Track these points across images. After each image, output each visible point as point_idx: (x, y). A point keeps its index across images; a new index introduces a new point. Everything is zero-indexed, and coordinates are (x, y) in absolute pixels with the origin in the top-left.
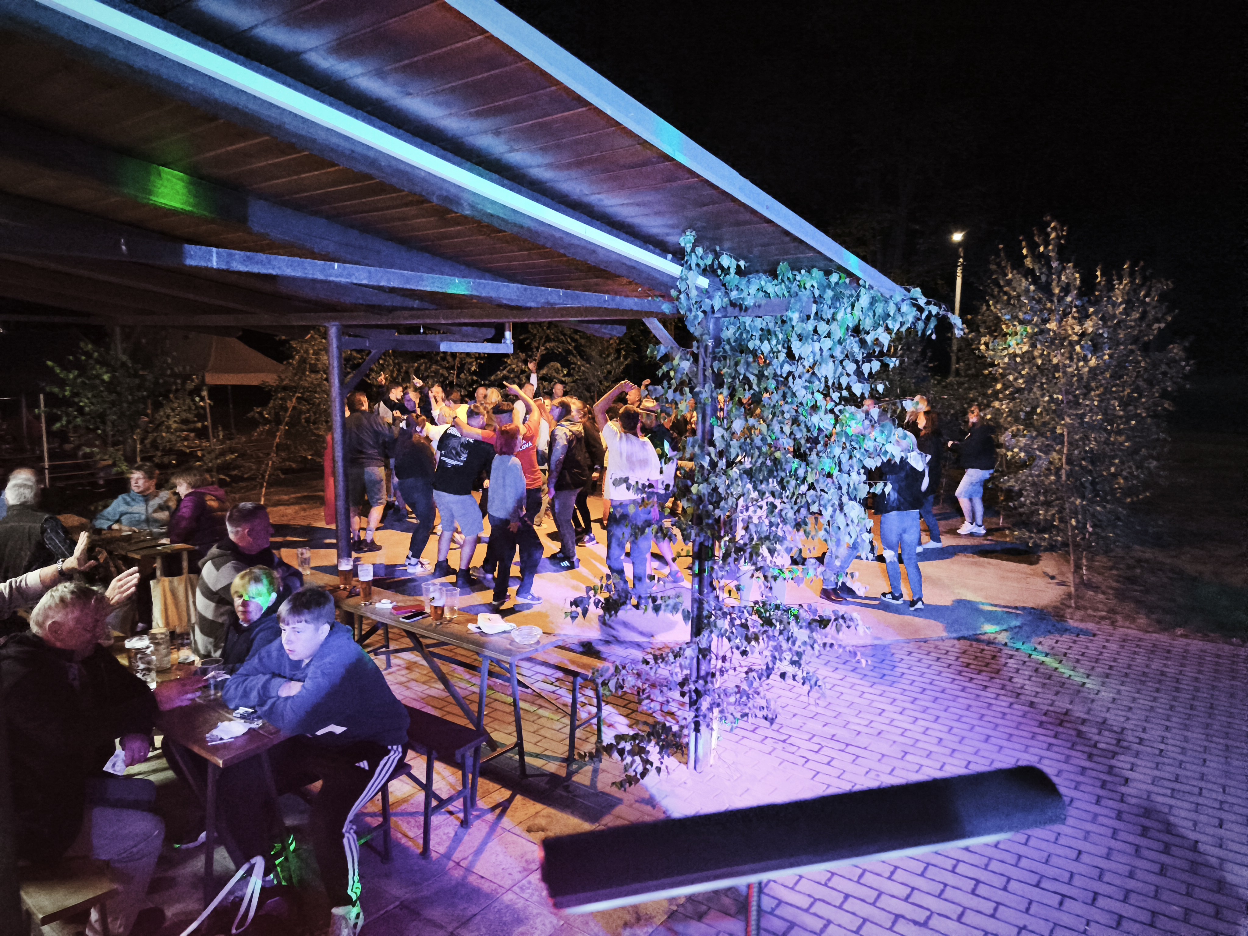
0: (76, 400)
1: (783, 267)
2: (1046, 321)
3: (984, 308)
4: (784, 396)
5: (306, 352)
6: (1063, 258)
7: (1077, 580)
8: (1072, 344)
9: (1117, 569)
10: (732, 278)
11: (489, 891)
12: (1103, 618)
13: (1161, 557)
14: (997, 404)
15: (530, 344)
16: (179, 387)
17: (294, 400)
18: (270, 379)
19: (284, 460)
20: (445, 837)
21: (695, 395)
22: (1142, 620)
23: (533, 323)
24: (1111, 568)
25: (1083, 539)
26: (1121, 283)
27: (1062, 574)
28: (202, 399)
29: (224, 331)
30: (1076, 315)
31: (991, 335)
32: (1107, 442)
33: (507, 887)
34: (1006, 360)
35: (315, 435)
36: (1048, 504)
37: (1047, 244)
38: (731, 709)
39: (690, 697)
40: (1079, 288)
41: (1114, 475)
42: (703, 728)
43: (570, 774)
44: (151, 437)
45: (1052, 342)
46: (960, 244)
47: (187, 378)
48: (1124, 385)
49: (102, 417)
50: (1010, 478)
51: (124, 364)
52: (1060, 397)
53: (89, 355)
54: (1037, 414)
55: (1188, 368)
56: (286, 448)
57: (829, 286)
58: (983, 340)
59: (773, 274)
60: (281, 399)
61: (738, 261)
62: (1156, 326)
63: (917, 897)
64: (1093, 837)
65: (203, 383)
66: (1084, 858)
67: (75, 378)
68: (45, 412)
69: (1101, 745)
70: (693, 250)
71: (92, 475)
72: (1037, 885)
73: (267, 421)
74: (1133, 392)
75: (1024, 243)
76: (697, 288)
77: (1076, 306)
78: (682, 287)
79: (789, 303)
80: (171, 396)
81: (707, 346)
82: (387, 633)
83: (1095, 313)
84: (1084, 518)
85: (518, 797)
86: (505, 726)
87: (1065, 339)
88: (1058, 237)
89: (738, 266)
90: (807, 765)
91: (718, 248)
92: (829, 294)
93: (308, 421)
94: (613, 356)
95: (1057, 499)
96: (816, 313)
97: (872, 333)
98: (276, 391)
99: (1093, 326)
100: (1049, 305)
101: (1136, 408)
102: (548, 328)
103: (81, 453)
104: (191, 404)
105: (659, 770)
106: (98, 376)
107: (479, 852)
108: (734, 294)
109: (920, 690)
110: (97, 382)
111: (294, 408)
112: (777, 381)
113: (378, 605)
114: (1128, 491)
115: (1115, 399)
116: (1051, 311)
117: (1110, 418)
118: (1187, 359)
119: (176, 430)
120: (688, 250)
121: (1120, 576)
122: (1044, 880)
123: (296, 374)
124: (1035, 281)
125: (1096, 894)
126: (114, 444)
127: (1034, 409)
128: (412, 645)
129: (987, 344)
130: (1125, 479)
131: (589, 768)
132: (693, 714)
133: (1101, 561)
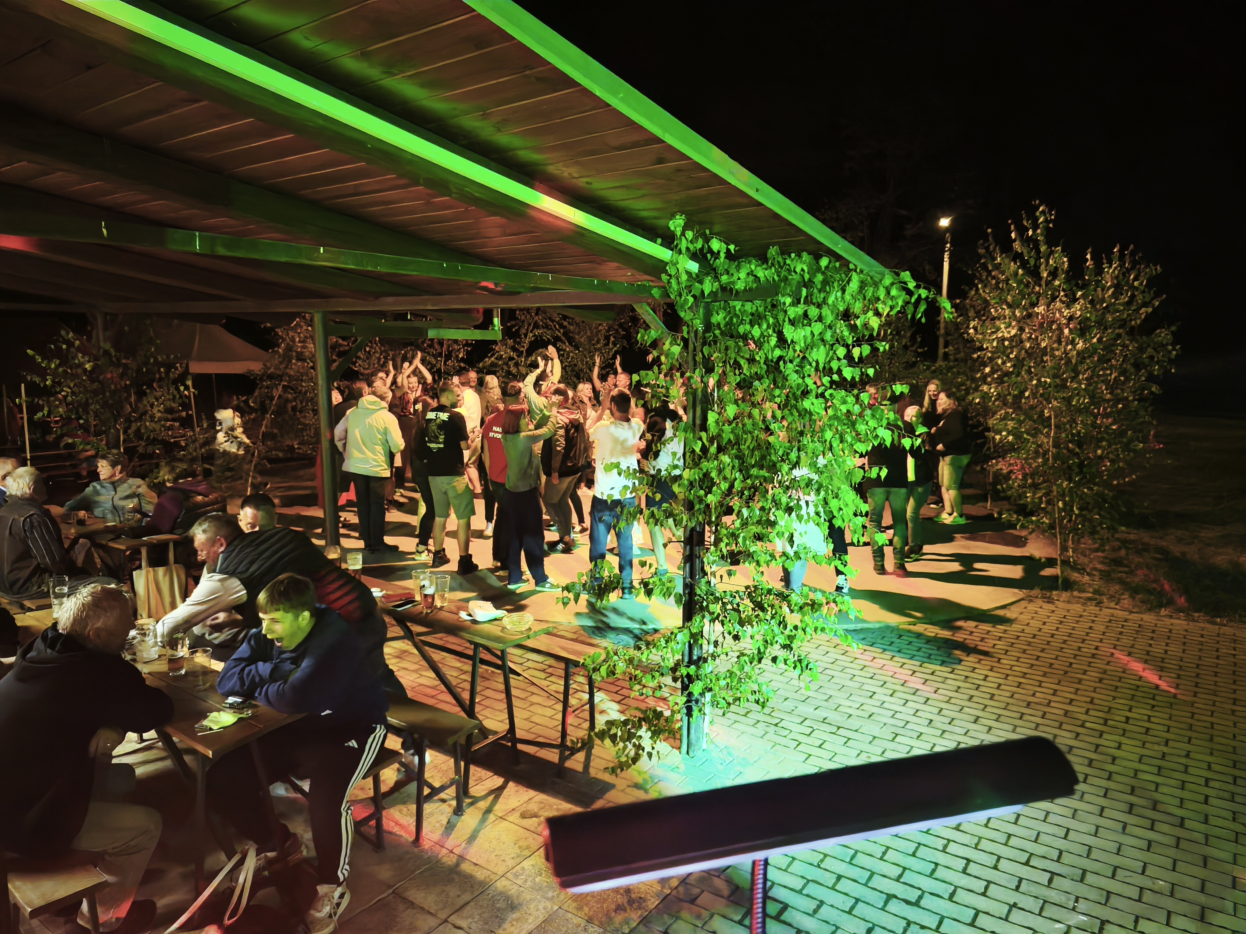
0: (58, 389)
1: (773, 251)
2: (1034, 305)
3: (973, 292)
4: (775, 382)
5: (292, 339)
6: (1051, 242)
8: (1060, 329)
9: (1103, 551)
10: (722, 263)
11: (482, 878)
12: (1090, 599)
13: (1145, 537)
14: (985, 388)
15: (518, 331)
16: (163, 375)
17: (280, 388)
18: (256, 367)
19: (271, 450)
20: (437, 825)
21: (686, 381)
22: (1126, 601)
23: (521, 310)
24: (1097, 550)
25: (1070, 521)
26: (1110, 267)
28: (187, 388)
29: (207, 319)
30: (1064, 299)
31: (980, 319)
32: (1094, 425)
33: (500, 873)
34: (995, 344)
35: (302, 424)
36: (1035, 487)
37: (1035, 227)
38: (724, 694)
39: (682, 682)
40: (1067, 273)
41: (1101, 458)
42: (695, 713)
43: (563, 760)
44: (134, 427)
45: (1041, 325)
46: (947, 230)
47: (170, 366)
48: (1111, 368)
49: (84, 407)
50: (997, 462)
51: (106, 353)
52: (1048, 380)
53: (70, 344)
54: (1026, 398)
55: (1174, 353)
56: (273, 437)
57: (819, 269)
58: (972, 324)
59: (763, 259)
60: (267, 387)
61: (728, 244)
62: (1143, 310)
63: (908, 877)
65: (187, 371)
66: (1072, 835)
67: (57, 367)
68: (26, 401)
69: (1088, 725)
70: (683, 234)
71: (74, 466)
72: (1027, 863)
73: (252, 410)
74: (1119, 376)
75: (1012, 227)
76: (687, 273)
77: (1064, 290)
78: (673, 271)
79: (779, 286)
80: (155, 385)
81: (697, 330)
83: (1083, 296)
84: (1072, 501)
85: (511, 784)
86: (498, 713)
87: (1053, 322)
88: (1046, 221)
89: (728, 250)
90: (799, 748)
91: (708, 232)
92: (819, 277)
93: (294, 409)
94: (602, 343)
95: (1044, 481)
96: (806, 297)
97: (862, 317)
98: (261, 379)
99: (1081, 310)
100: (1037, 289)
101: (1123, 391)
102: (537, 314)
103: (62, 445)
104: (175, 393)
105: (650, 755)
106: (81, 365)
107: (472, 838)
108: (724, 278)
109: (910, 672)
110: (79, 371)
111: (280, 397)
112: (768, 367)
114: (1116, 473)
115: (1103, 381)
116: (1039, 295)
117: (1096, 401)
118: (1173, 344)
119: (160, 420)
120: (678, 234)
121: (1106, 558)
122: (1033, 857)
123: (281, 363)
124: (1024, 265)
125: (1084, 871)
126: (97, 434)
127: (1022, 393)
128: (402, 633)
129: (975, 328)
130: (1112, 461)
131: (582, 754)
132: (684, 699)
133: (1087, 543)
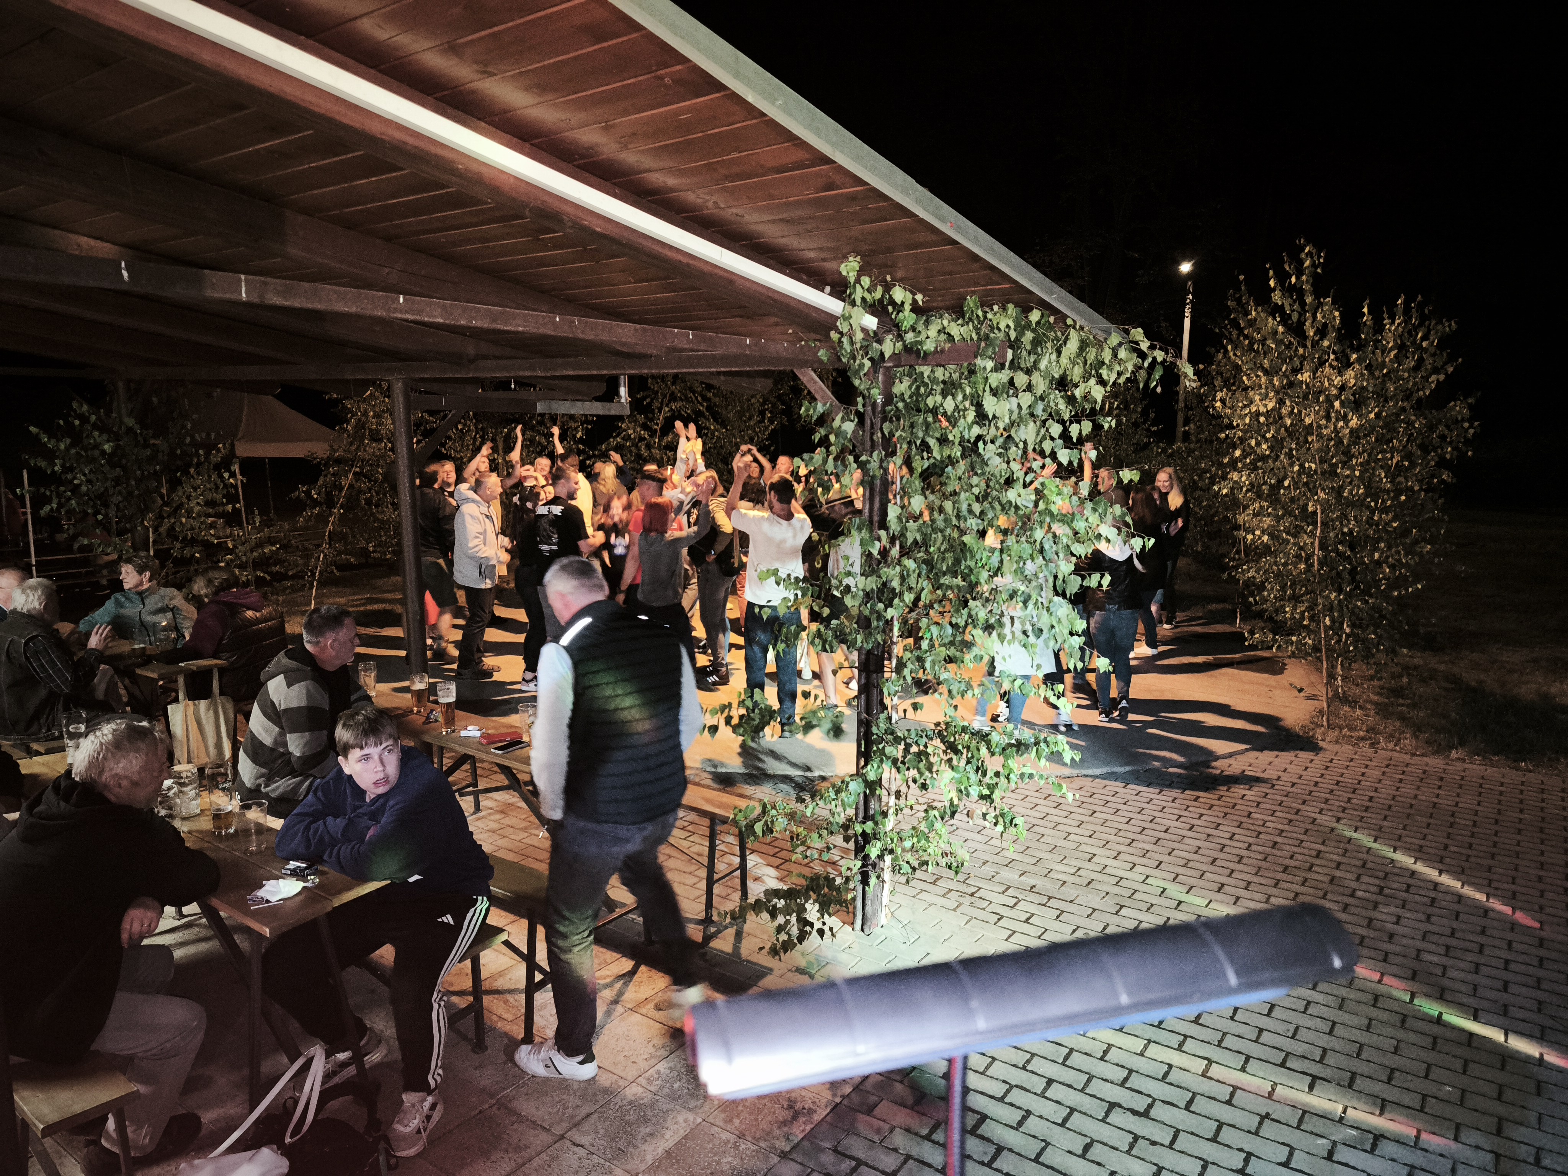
0: (69, 476)
1: (971, 302)
2: (1296, 371)
3: (1220, 356)
4: (972, 467)
5: (365, 414)
6: (1319, 292)
7: (1330, 694)
8: (1329, 401)
9: (1379, 679)
10: (907, 318)
11: (609, 1084)
12: (1363, 739)
13: (1433, 661)
14: (1235, 476)
15: (649, 405)
16: (202, 459)
17: (351, 476)
18: (319, 449)
19: (339, 553)
21: (862, 466)
22: (1408, 742)
23: (653, 377)
24: (1372, 678)
25: (1339, 641)
26: (1393, 323)
27: (1312, 685)
28: (233, 475)
29: (259, 388)
30: (1335, 363)
31: (1229, 390)
32: (1370, 522)
33: (631, 1079)
34: (1247, 420)
35: (379, 521)
36: (1296, 599)
37: (1299, 273)
38: (908, 856)
39: (856, 842)
40: (1339, 330)
41: (1378, 563)
42: (873, 881)
43: (708, 938)
44: (167, 524)
45: (1305, 397)
46: (1189, 276)
47: (210, 447)
48: (1393, 450)
49: (103, 499)
50: (1249, 568)
51: (130, 430)
52: (1313, 466)
53: (84, 419)
54: (1285, 488)
55: (1471, 431)
56: (342, 537)
57: (1028, 326)
58: (1219, 395)
59: (958, 312)
60: (334, 475)
61: (914, 294)
62: (1433, 378)
63: (1135, 1082)
64: (1349, 1005)
65: (231, 456)
66: (1339, 1030)
67: (67, 449)
68: (30, 492)
69: (1360, 894)
70: (858, 281)
71: (91, 574)
72: (1282, 1065)
73: (316, 503)
74: (1402, 461)
75: (1271, 273)
76: (863, 330)
77: (1334, 352)
78: (844, 328)
79: (978, 347)
80: (192, 470)
81: (875, 403)
82: (474, 768)
83: (1359, 360)
84: (1342, 616)
85: (643, 968)
87: (1320, 392)
88: (1314, 265)
89: (915, 301)
90: (1000, 923)
91: (889, 278)
92: (1029, 336)
93: (369, 502)
94: (756, 418)
95: (1307, 592)
96: (1012, 361)
97: (1082, 386)
98: (327, 465)
99: (1356, 377)
100: (1301, 351)
101: (1407, 479)
102: (673, 383)
103: (76, 546)
104: (219, 481)
105: (821, 932)
106: (97, 446)
108: (910, 337)
109: (1139, 830)
110: (96, 453)
111: (351, 486)
112: (964, 448)
113: (463, 733)
114: (1397, 582)
115: (1382, 467)
116: (1303, 358)
117: (1373, 491)
118: (1471, 420)
119: (199, 515)
120: (852, 280)
121: (1382, 688)
122: (1290, 1058)
123: (352, 444)
124: (1285, 321)
125: (1354, 1074)
126: (120, 534)
127: (1280, 482)
128: (506, 782)
129: (1223, 401)
130: (1392, 567)
131: (731, 931)
132: (859, 864)
133: (1359, 668)
